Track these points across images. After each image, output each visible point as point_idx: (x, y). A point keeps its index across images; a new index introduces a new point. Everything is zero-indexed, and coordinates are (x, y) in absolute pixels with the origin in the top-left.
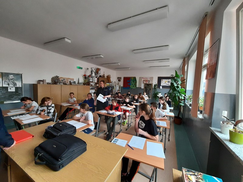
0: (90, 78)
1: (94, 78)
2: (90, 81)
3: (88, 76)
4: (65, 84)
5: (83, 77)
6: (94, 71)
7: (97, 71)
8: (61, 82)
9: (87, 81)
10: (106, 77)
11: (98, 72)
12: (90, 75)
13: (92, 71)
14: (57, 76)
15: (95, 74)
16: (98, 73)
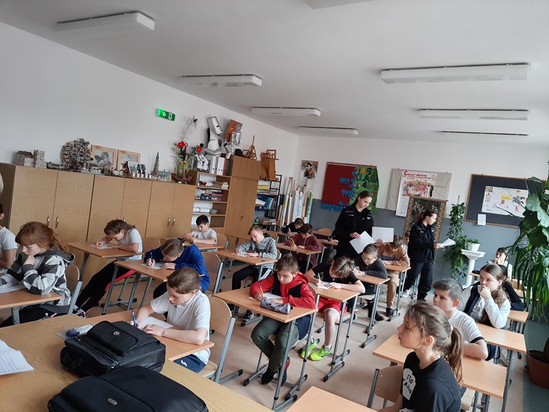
0: (201, 157)
1: (214, 158)
2: (200, 166)
3: (194, 149)
4: (107, 172)
5: (173, 149)
6: (218, 131)
7: (230, 129)
8: (95, 165)
9: (186, 167)
10: (259, 159)
11: (230, 135)
12: (202, 145)
13: (208, 131)
14: (82, 140)
15: (220, 145)
16: (229, 140)
